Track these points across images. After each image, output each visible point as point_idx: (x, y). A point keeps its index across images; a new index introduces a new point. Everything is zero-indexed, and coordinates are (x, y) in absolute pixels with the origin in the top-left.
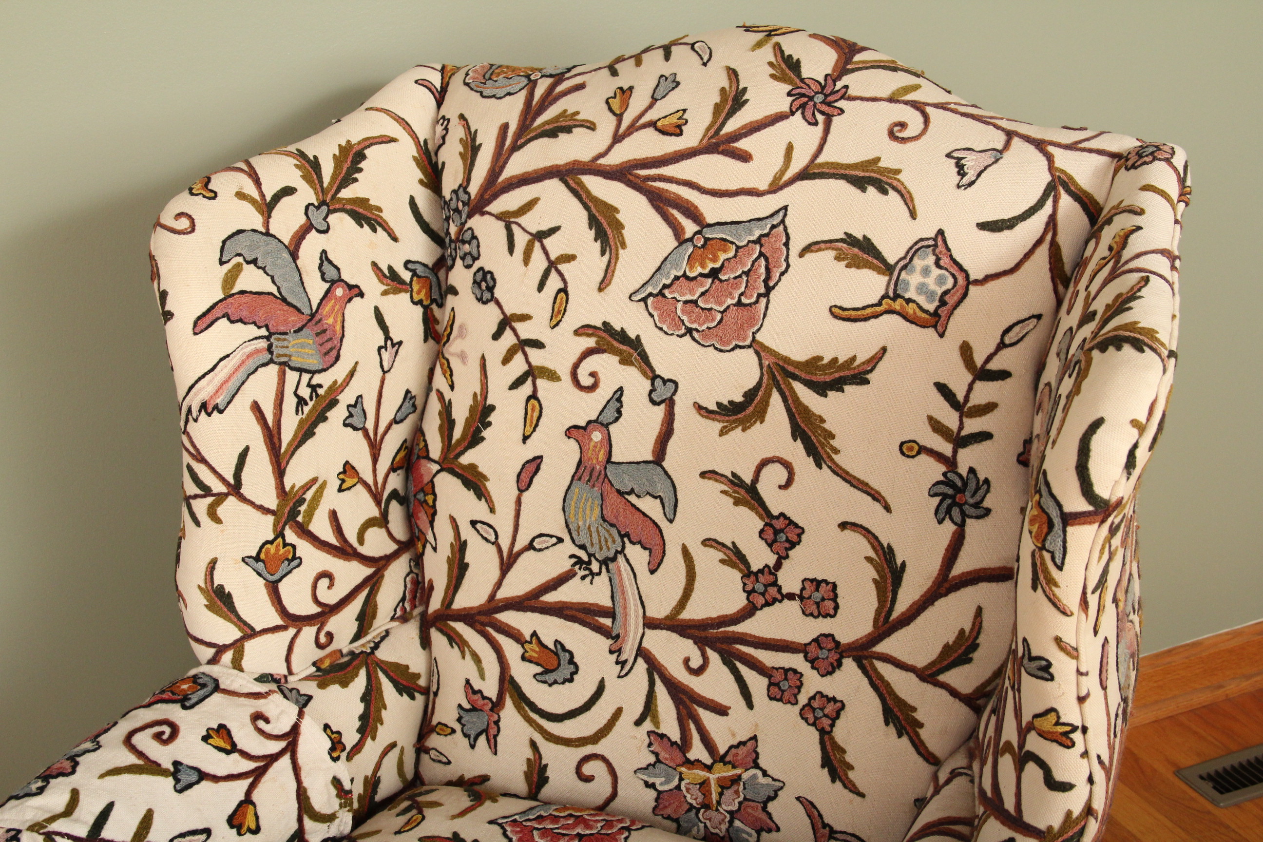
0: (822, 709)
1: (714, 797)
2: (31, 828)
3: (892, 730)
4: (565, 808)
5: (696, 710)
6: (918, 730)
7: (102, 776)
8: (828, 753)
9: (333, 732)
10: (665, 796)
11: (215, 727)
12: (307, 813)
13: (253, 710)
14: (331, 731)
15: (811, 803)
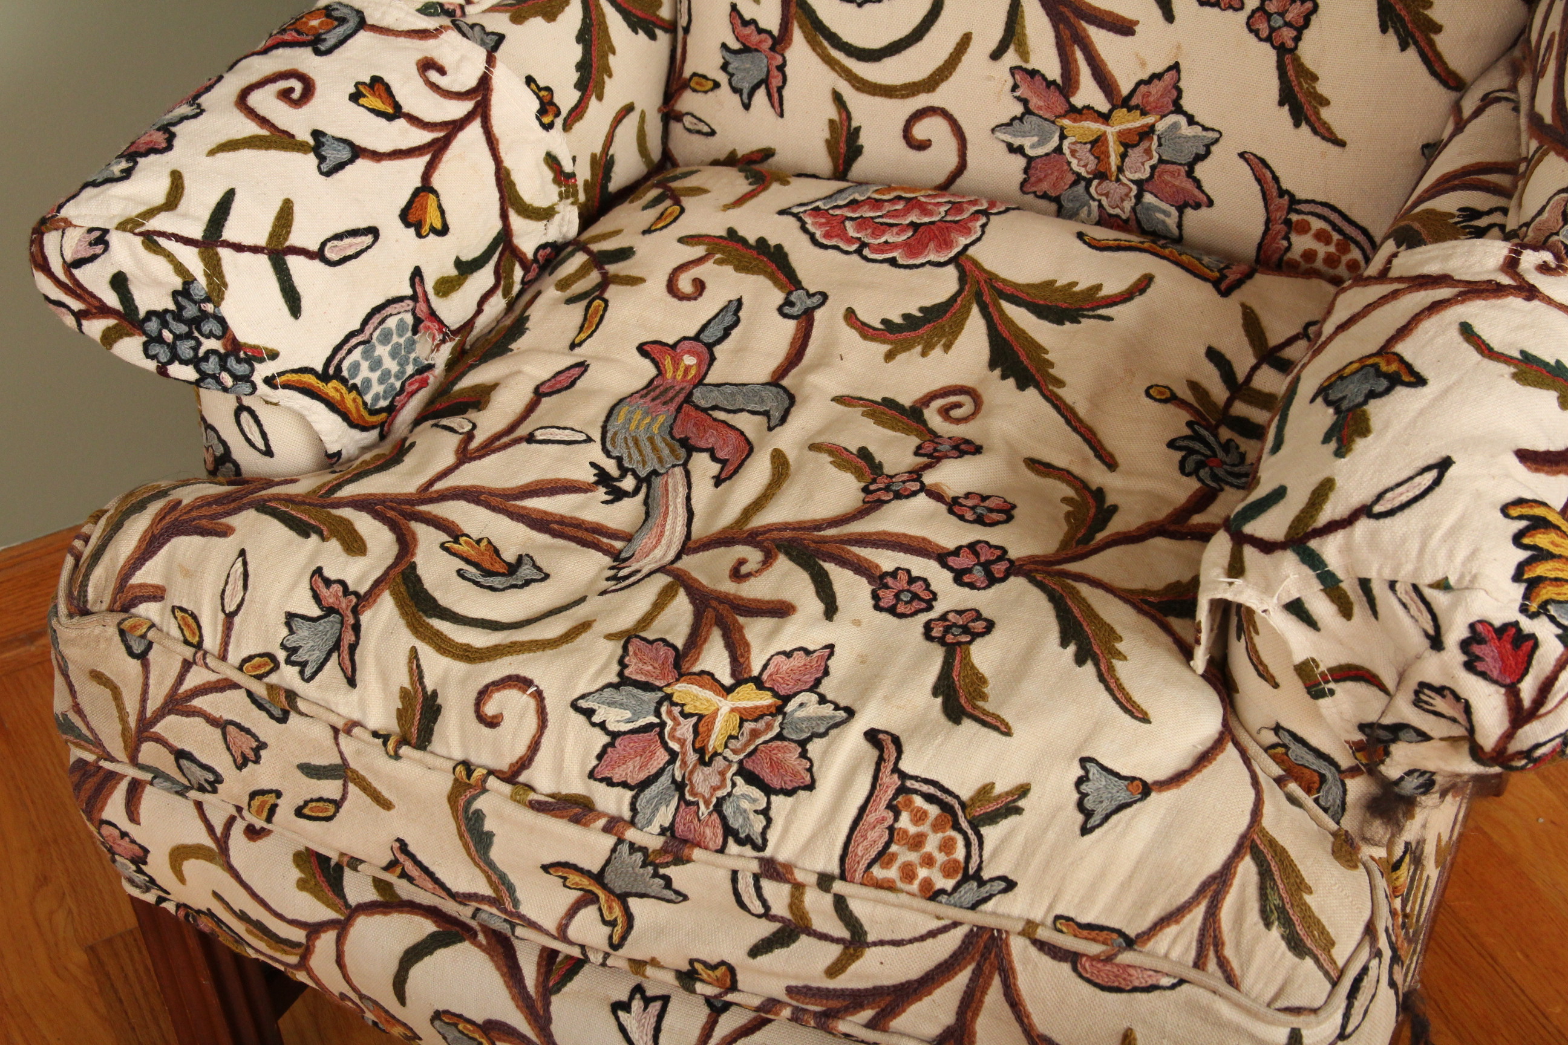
0: (1282, 14)
1: (1114, 161)
2: (123, 226)
3: (1392, 39)
4: (890, 189)
5: (1084, 30)
6: (1433, 36)
7: (212, 153)
8: (1289, 81)
9: (540, 89)
10: (1038, 164)
11: (367, 80)
12: (513, 205)
13: (419, 56)
14: (537, 86)
15: (1263, 161)
